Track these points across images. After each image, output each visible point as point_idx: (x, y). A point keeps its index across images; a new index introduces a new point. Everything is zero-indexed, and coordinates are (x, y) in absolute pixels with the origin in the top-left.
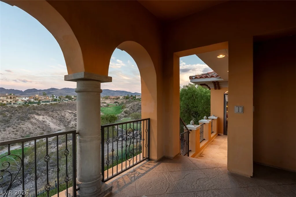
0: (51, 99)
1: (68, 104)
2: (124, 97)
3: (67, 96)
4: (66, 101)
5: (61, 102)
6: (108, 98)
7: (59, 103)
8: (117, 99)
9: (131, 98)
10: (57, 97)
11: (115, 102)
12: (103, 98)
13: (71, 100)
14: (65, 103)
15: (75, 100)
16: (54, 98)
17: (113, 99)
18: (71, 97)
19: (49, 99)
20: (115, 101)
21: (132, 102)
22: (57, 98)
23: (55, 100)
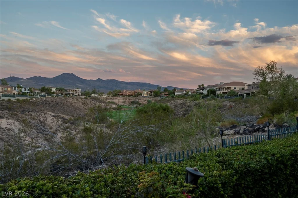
0: (16, 92)
1: (47, 103)
2: (151, 92)
3: (43, 88)
4: (43, 97)
5: (34, 98)
6: (118, 95)
7: (31, 99)
8: (135, 96)
9: (165, 94)
10: (25, 90)
11: (132, 102)
12: (110, 94)
13: (50, 95)
14: (41, 100)
15: (57, 96)
16: (21, 90)
17: (129, 96)
18: (51, 90)
19: (13, 92)
20: (133, 99)
21: (169, 101)
22: (27, 92)
23: (23, 94)
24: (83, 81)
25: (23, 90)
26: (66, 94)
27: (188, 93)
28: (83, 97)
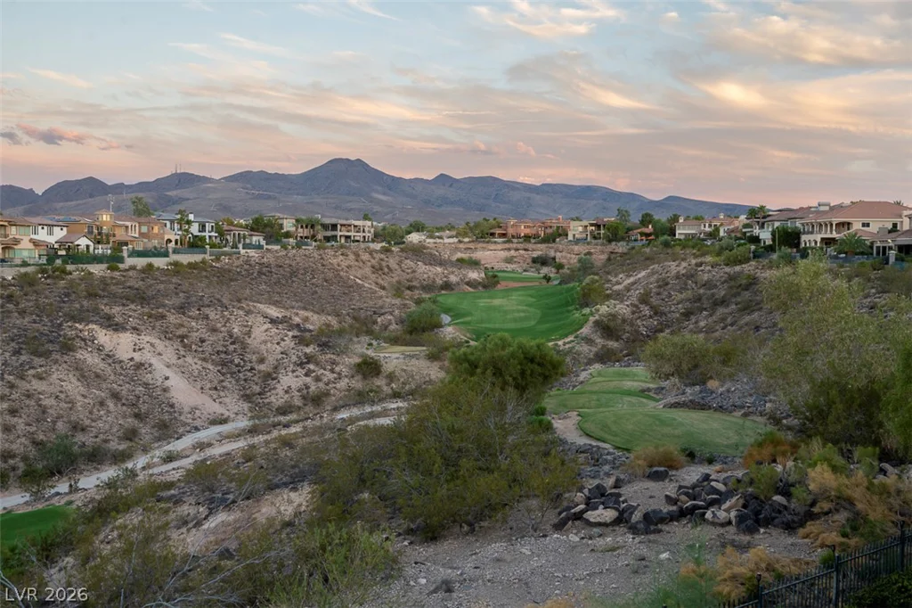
0: (175, 236)
1: (264, 270)
2: (598, 226)
3: (256, 221)
4: (252, 252)
5: (225, 254)
6: (493, 235)
7: (218, 259)
8: (545, 241)
9: (642, 234)
10: (203, 228)
11: (535, 261)
12: (465, 235)
13: (277, 241)
14: (248, 261)
15: (298, 246)
16: (187, 231)
17: (527, 238)
18: (281, 226)
19: (166, 237)
20: (539, 250)
21: (650, 259)
22: (207, 234)
23: (196, 244)
24: (392, 184)
25: (195, 229)
26: (328, 239)
27: (717, 229)
28: (378, 246)
